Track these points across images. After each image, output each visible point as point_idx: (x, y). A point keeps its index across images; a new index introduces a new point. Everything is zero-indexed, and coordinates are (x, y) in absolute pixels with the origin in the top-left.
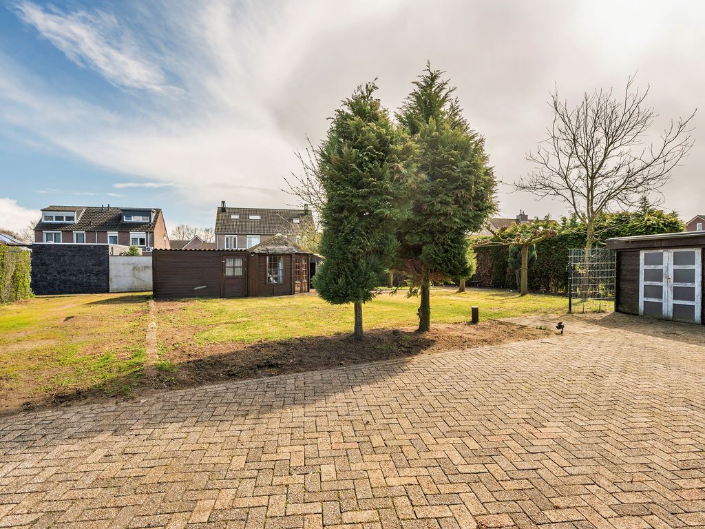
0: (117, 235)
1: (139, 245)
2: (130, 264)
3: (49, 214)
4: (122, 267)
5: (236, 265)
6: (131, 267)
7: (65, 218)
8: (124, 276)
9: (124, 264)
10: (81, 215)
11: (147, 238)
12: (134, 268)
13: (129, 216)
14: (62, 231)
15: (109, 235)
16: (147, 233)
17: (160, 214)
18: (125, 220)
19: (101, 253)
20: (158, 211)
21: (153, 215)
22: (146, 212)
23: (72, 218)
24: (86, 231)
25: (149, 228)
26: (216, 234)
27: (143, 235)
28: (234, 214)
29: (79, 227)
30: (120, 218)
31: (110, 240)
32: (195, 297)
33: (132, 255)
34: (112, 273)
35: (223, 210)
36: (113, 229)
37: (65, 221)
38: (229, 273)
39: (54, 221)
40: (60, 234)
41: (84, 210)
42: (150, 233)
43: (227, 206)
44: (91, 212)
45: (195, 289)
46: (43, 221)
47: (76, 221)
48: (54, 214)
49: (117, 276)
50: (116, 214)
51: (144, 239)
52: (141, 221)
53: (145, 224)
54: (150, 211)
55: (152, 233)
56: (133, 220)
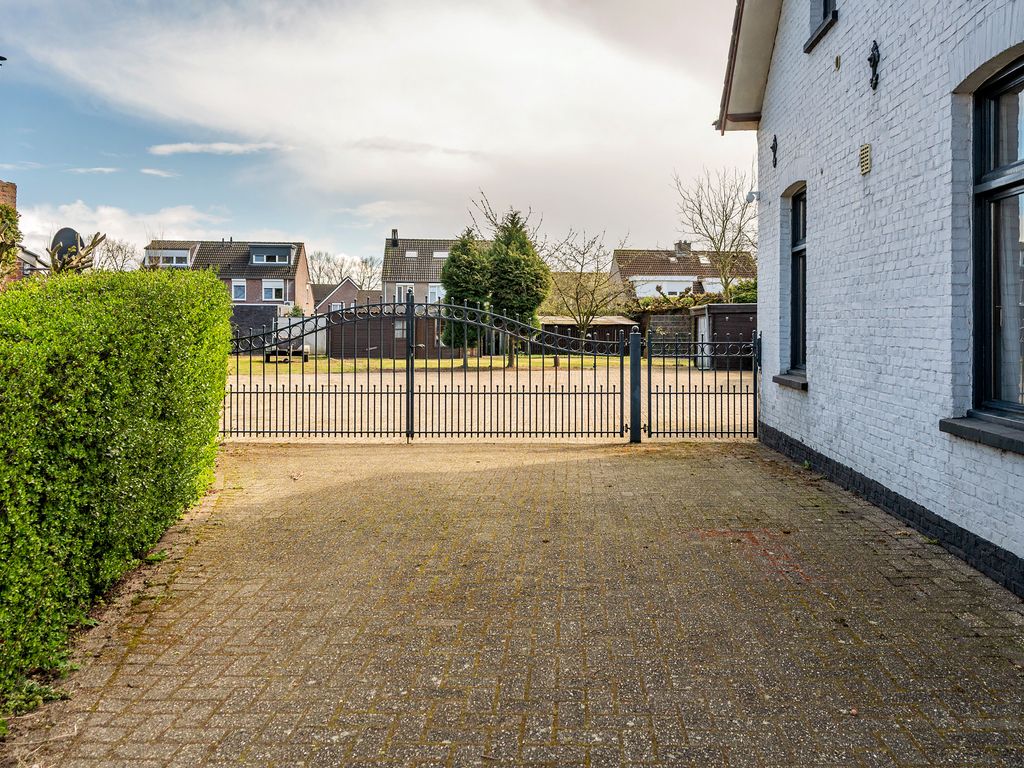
0: (245, 284)
1: (274, 299)
3: (153, 253)
5: (404, 328)
10: (195, 255)
11: (285, 288)
13: (260, 257)
15: (233, 284)
16: (285, 280)
17: (302, 251)
18: (255, 261)
19: (269, 314)
20: (300, 246)
21: (294, 253)
22: (284, 249)
23: (181, 260)
25: (288, 274)
26: (383, 282)
27: (279, 284)
28: (412, 248)
30: (247, 258)
31: (235, 292)
35: (393, 243)
36: (239, 275)
37: (174, 264)
39: (161, 264)
41: (198, 246)
42: (290, 280)
43: (400, 236)
44: (209, 250)
46: (147, 263)
47: (190, 264)
48: (160, 254)
50: (242, 252)
51: (281, 290)
52: (277, 262)
53: (282, 267)
54: (290, 247)
55: (293, 280)
56: (265, 262)
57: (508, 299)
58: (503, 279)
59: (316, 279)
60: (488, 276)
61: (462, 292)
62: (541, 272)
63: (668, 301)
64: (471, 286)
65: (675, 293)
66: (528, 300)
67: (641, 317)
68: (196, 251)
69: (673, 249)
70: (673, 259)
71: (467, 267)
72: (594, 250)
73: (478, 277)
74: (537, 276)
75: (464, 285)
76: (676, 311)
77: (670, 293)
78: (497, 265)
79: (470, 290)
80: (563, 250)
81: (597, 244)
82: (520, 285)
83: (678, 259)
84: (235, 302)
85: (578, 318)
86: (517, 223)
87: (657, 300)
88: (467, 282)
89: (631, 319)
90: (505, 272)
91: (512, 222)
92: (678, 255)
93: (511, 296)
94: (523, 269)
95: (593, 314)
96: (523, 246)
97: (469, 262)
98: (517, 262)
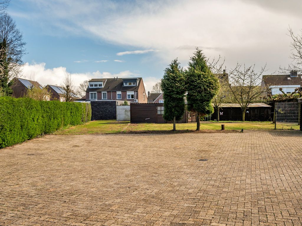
0: (121, 93)
1: (131, 98)
2: (124, 109)
3: (92, 83)
4: (121, 110)
5: (162, 110)
6: (124, 110)
7: (98, 85)
8: (122, 114)
9: (122, 109)
10: (105, 84)
11: (135, 94)
12: (126, 111)
13: (126, 83)
14: (97, 92)
15: (117, 93)
16: (135, 91)
17: (141, 80)
18: (125, 85)
19: (113, 104)
20: (140, 79)
21: (138, 82)
22: (134, 80)
23: (100, 85)
24: (107, 92)
25: (136, 89)
27: (132, 93)
29: (104, 89)
30: (122, 84)
31: (118, 96)
32: (145, 122)
33: (125, 105)
34: (118, 113)
36: (119, 90)
37: (98, 87)
38: (159, 113)
39: (94, 87)
40: (96, 93)
41: (106, 80)
42: (136, 91)
44: (110, 81)
45: (146, 119)
46: (89, 87)
47: (103, 87)
48: (94, 83)
49: (119, 114)
50: (120, 82)
51: (133, 95)
52: (132, 85)
53: (134, 87)
54: (136, 79)
55: (137, 91)
56: (128, 85)
57: (194, 95)
58: (192, 85)
59: (158, 92)
60: (184, 83)
61: (170, 92)
62: (212, 81)
63: (286, 95)
64: (174, 89)
65: (290, 93)
66: (205, 96)
67: (272, 103)
68: (106, 82)
69: (289, 74)
70: (289, 78)
71: (173, 80)
72: (249, 73)
73: (178, 84)
74: (210, 83)
75: (170, 88)
76: (290, 100)
77: (288, 93)
78: (189, 78)
79: (174, 91)
80: (235, 74)
81: (251, 70)
82: (201, 88)
83: (292, 78)
84: (103, 100)
85: (242, 104)
86: (201, 56)
87: (280, 95)
88: (172, 87)
89: (268, 104)
90: (193, 81)
91: (198, 56)
92: (291, 77)
93: (196, 94)
94: (202, 79)
95: (250, 102)
96: (203, 68)
97: (174, 77)
98: (199, 76)
